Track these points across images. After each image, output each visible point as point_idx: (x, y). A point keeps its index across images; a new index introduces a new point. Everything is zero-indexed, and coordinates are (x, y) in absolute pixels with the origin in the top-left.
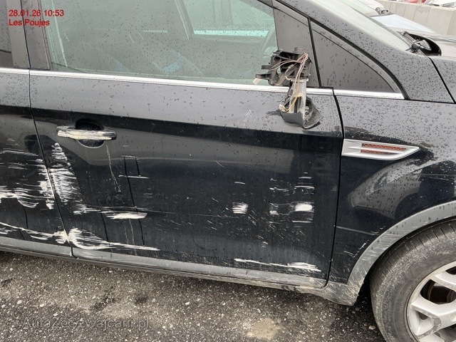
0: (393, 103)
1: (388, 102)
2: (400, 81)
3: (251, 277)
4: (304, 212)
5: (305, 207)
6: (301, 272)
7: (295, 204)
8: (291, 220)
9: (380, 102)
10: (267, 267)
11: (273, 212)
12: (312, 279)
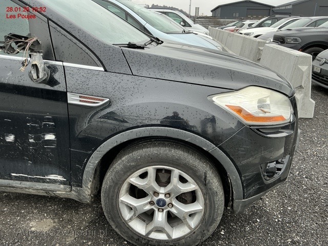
0: (97, 73)
1: (94, 72)
2: (102, 60)
3: (24, 186)
4: (51, 140)
5: (50, 137)
6: (54, 181)
7: (44, 135)
8: (43, 146)
9: (89, 72)
10: (33, 178)
11: (31, 141)
12: (62, 186)
